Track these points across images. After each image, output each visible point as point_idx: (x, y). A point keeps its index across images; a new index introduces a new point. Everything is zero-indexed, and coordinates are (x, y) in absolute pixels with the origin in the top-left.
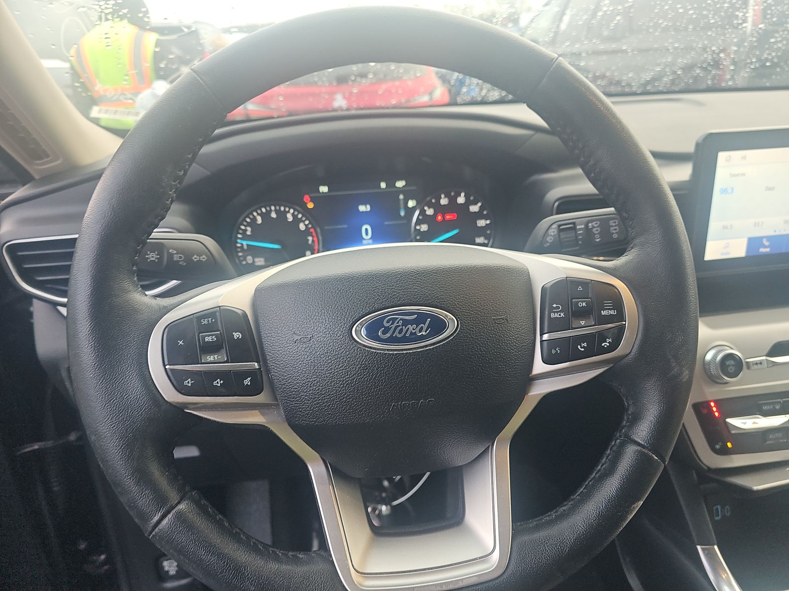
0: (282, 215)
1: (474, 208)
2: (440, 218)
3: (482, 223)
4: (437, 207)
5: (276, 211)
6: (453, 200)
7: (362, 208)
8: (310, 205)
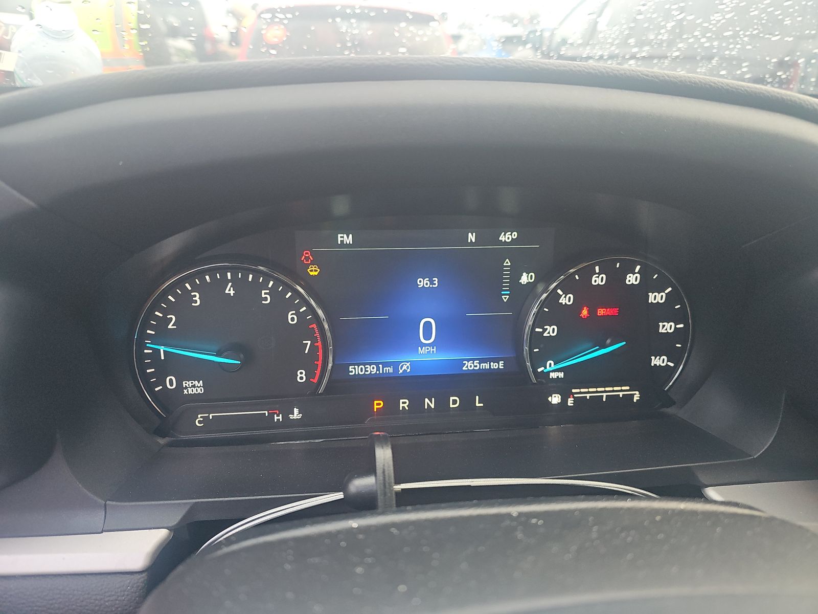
0: (249, 292)
1: (657, 298)
2: (585, 312)
3: (667, 327)
4: (583, 290)
5: (235, 283)
6: (616, 278)
7: (423, 283)
8: (314, 271)
